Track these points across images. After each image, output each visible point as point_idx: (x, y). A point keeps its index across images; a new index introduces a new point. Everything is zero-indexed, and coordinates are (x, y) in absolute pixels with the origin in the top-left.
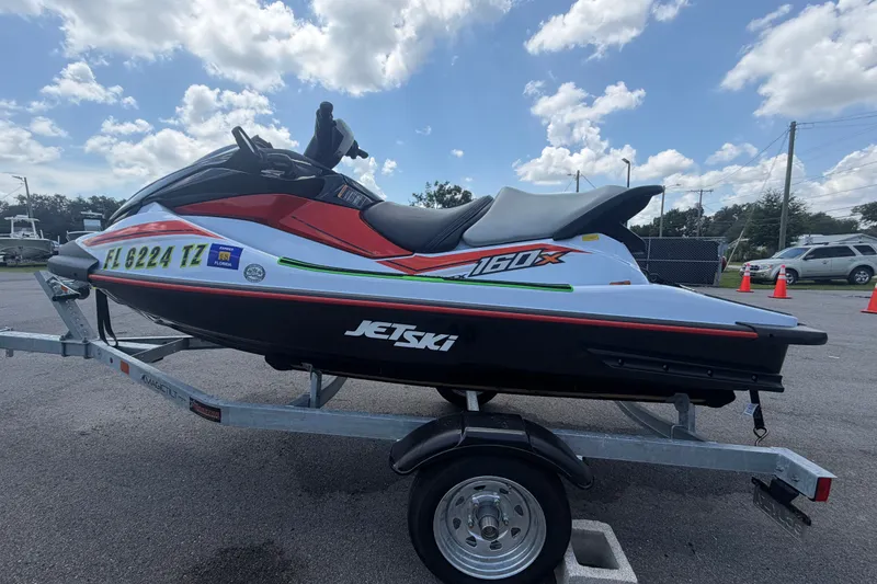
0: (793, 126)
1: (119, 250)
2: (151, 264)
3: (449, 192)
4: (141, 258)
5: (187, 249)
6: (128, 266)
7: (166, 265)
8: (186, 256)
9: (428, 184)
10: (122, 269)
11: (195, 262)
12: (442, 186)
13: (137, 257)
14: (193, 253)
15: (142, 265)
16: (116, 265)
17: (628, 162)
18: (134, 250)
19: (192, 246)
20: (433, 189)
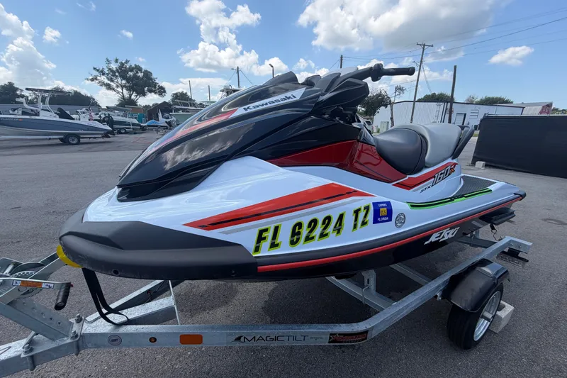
0: (342, 57)
1: (276, 229)
2: (323, 235)
3: (131, 69)
4: (311, 231)
5: (357, 212)
6: (293, 243)
7: (339, 232)
8: (356, 219)
9: (108, 60)
10: (285, 249)
11: (364, 223)
12: (122, 64)
13: (304, 231)
14: (361, 215)
15: (313, 238)
16: (273, 245)
17: (272, 66)
18: (299, 225)
19: (359, 210)
20: (114, 66)
